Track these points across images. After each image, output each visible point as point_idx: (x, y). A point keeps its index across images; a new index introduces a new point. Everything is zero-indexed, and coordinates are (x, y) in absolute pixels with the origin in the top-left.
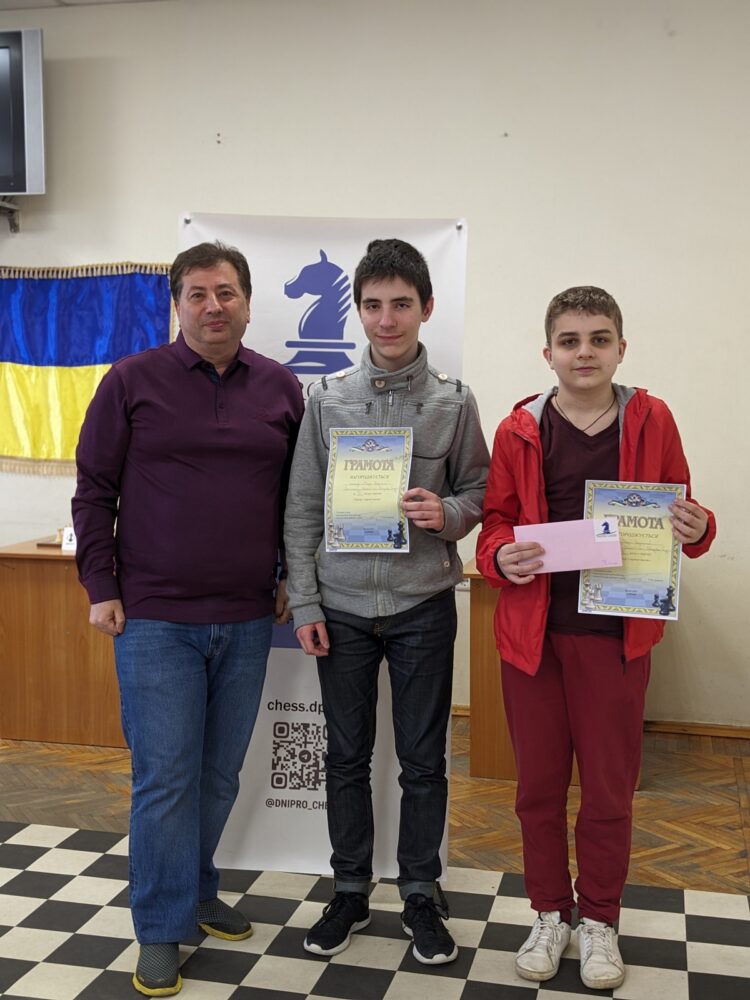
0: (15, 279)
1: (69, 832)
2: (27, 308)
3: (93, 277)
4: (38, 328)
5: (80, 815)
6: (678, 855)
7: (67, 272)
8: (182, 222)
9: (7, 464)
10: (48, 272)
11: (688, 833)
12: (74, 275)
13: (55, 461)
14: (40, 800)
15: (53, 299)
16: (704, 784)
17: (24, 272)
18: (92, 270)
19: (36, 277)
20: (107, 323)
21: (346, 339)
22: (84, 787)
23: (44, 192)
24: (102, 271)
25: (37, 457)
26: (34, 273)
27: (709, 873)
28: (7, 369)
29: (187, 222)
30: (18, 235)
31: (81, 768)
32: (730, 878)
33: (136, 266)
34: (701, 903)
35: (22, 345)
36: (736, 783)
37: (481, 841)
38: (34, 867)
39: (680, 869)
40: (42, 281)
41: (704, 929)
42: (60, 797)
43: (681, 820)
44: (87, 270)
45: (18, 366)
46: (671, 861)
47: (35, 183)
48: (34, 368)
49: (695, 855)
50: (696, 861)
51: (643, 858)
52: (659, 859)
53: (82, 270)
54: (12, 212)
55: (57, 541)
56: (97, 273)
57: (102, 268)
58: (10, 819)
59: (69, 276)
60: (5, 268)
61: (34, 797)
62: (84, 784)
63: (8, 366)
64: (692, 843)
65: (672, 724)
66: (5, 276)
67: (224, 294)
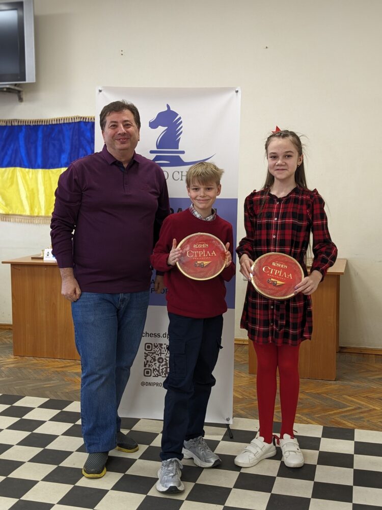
0: (21, 126)
1: (45, 400)
2: (27, 140)
3: (60, 124)
4: (33, 150)
5: (50, 392)
6: (353, 412)
7: (47, 121)
8: (98, 91)
9: (18, 218)
11: (357, 401)
12: (51, 123)
13: (42, 217)
14: (31, 385)
15: (40, 135)
16: (369, 378)
17: (26, 122)
18: (59, 120)
19: (32, 124)
20: (67, 147)
21: (180, 149)
22: (53, 379)
23: (35, 81)
24: (64, 121)
25: (32, 215)
26: (30, 122)
27: (368, 421)
28: (17, 171)
29: (100, 91)
30: (23, 104)
31: (53, 370)
32: (379, 423)
33: (81, 118)
34: (362, 436)
35: (25, 159)
37: (252, 405)
38: (26, 417)
39: (353, 419)
40: (34, 126)
41: (363, 448)
42: (41, 383)
43: (356, 395)
44: (57, 120)
45: (23, 169)
46: (351, 415)
47: (30, 77)
48: (31, 170)
49: (362, 413)
51: (335, 414)
52: (343, 414)
53: (54, 120)
54: (19, 92)
55: (41, 256)
56: (62, 122)
57: (64, 119)
58: (16, 394)
59: (48, 124)
60: (16, 120)
61: (28, 384)
62: (54, 377)
63: (18, 169)
64: (360, 406)
65: (355, 348)
66: (16, 124)
67: (127, 125)
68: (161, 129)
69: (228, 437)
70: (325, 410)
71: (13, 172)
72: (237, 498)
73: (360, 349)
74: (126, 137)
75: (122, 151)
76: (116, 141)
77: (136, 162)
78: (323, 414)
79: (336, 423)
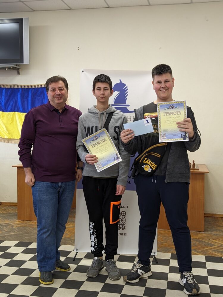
0: (19, 88)
2: (22, 97)
3: (42, 88)
4: (26, 102)
6: (218, 248)
7: (34, 86)
8: (82, 72)
9: (16, 141)
10: (29, 86)
11: (219, 242)
12: (36, 87)
15: (30, 94)
16: (222, 230)
17: (22, 86)
18: (42, 85)
19: (25, 88)
21: (127, 104)
23: (29, 63)
24: (44, 86)
26: (24, 86)
28: (16, 114)
29: (83, 71)
30: (20, 76)
35: (21, 107)
39: (220, 252)
40: (27, 89)
43: (218, 239)
44: (40, 85)
45: (20, 113)
46: (218, 250)
47: (26, 60)
48: (24, 114)
49: (222, 248)
51: (209, 249)
52: (214, 249)
54: (18, 69)
59: (35, 87)
60: (16, 85)
63: (16, 113)
64: (221, 245)
65: (210, 214)
66: (16, 87)
68: (116, 93)
69: (155, 263)
70: (203, 248)
71: (13, 115)
72: (171, 294)
73: (213, 214)
74: (60, 96)
77: (67, 110)
78: (203, 250)
79: (211, 254)
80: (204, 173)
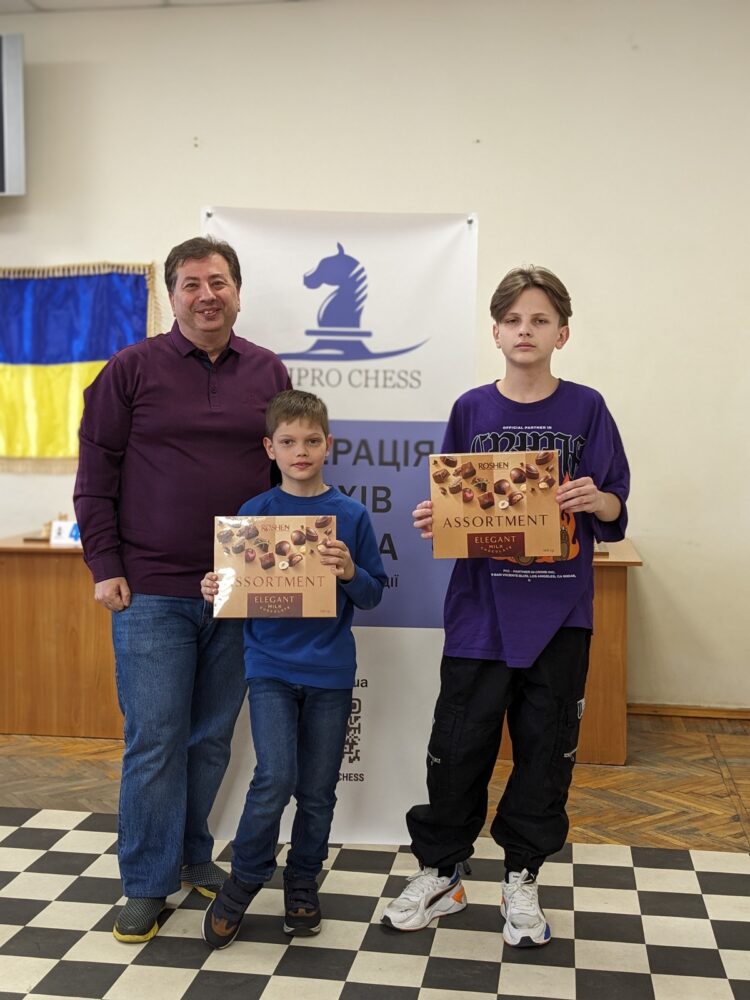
1: (83, 816)
3: (69, 277)
4: (14, 328)
5: (89, 800)
6: (676, 820)
7: (43, 272)
8: (205, 216)
10: (24, 272)
11: (677, 800)
12: (51, 275)
13: (31, 459)
15: (29, 300)
16: (685, 758)
18: (69, 269)
19: (12, 277)
20: (84, 324)
21: (363, 328)
22: (86, 775)
23: (24, 193)
24: (78, 271)
25: (12, 455)
26: (9, 273)
27: (708, 835)
29: (209, 215)
31: (78, 758)
32: (730, 839)
33: (113, 266)
34: (706, 860)
36: (714, 757)
39: (680, 832)
40: (17, 281)
41: (714, 883)
42: (63, 784)
43: (672, 790)
44: (64, 270)
46: (672, 825)
47: (14, 184)
48: (9, 366)
49: (690, 820)
50: (694, 825)
51: (644, 824)
52: (659, 824)
53: (59, 270)
55: (43, 535)
56: (73, 273)
57: (79, 268)
59: (45, 276)
61: (38, 786)
62: (85, 772)
64: (686, 810)
67: (216, 283)
68: (327, 291)
70: (625, 818)
72: (516, 978)
73: (655, 707)
74: (215, 306)
75: (210, 333)
76: (197, 314)
77: (236, 354)
78: (622, 825)
79: (652, 841)
80: (625, 568)
